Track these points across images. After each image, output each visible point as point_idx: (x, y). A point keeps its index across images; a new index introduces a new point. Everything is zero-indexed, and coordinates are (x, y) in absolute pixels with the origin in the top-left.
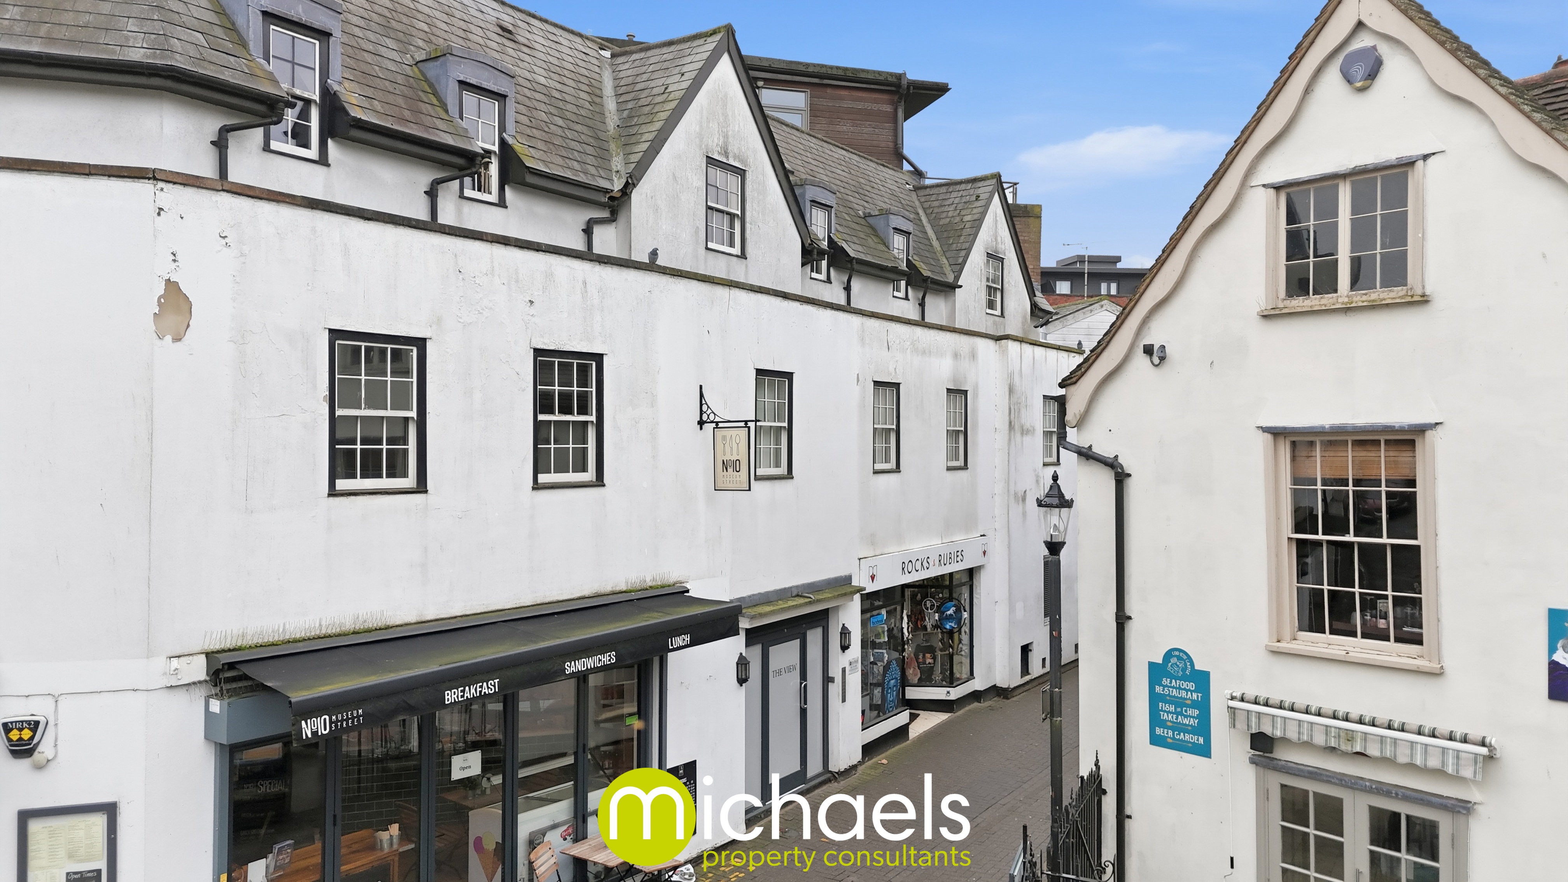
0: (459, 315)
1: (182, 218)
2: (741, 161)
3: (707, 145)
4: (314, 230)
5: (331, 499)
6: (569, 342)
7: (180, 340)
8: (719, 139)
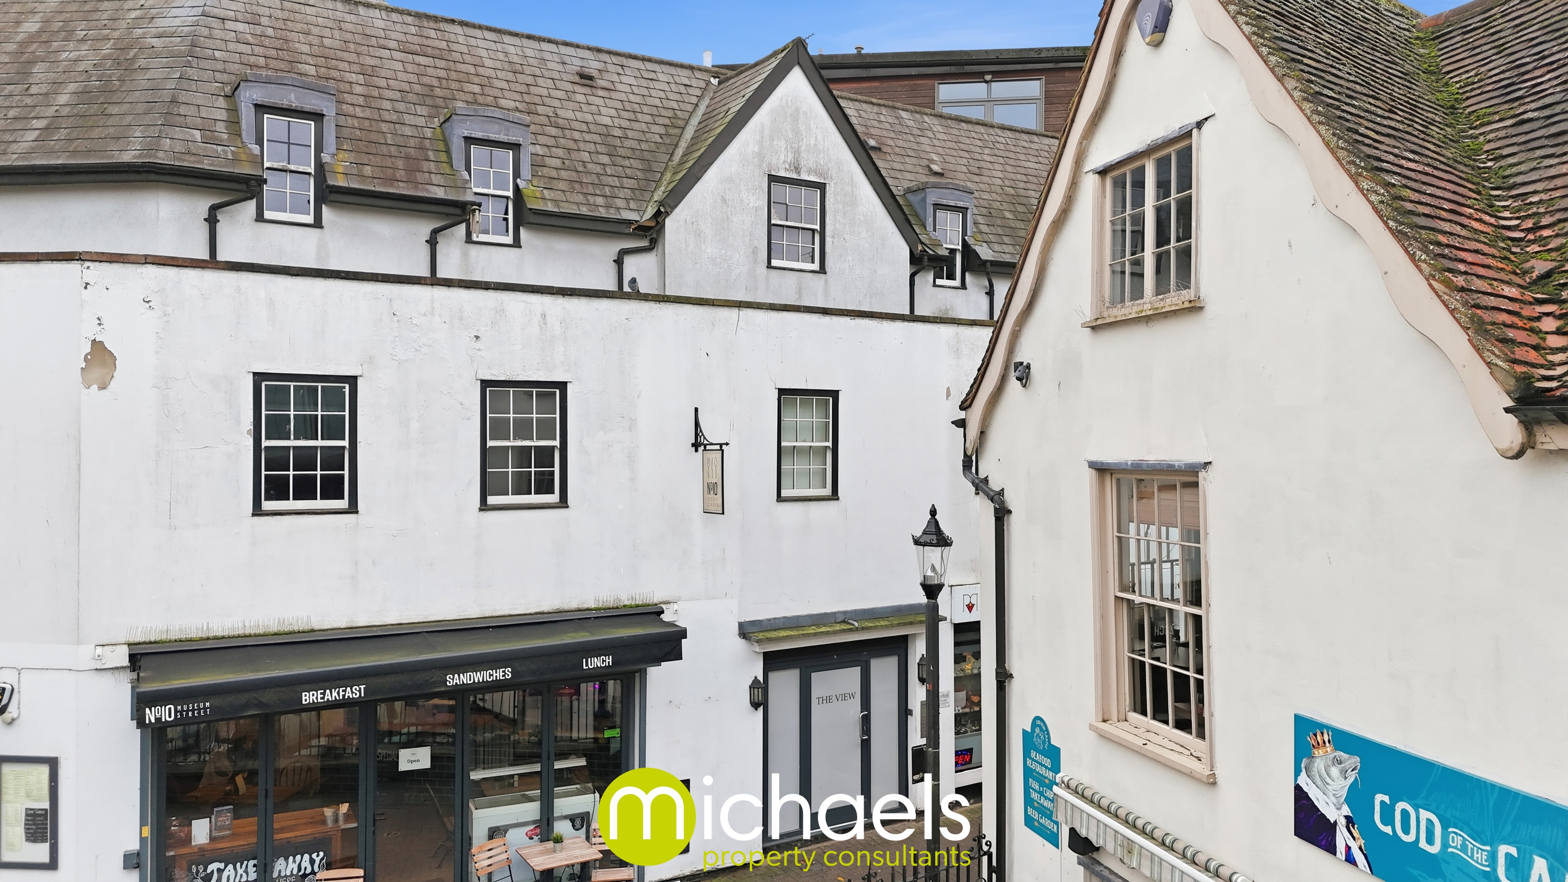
0: (394, 353)
1: (107, 289)
2: (820, 175)
3: (769, 165)
4: (238, 289)
5: (256, 518)
6: (522, 372)
7: (104, 388)
8: (786, 156)
